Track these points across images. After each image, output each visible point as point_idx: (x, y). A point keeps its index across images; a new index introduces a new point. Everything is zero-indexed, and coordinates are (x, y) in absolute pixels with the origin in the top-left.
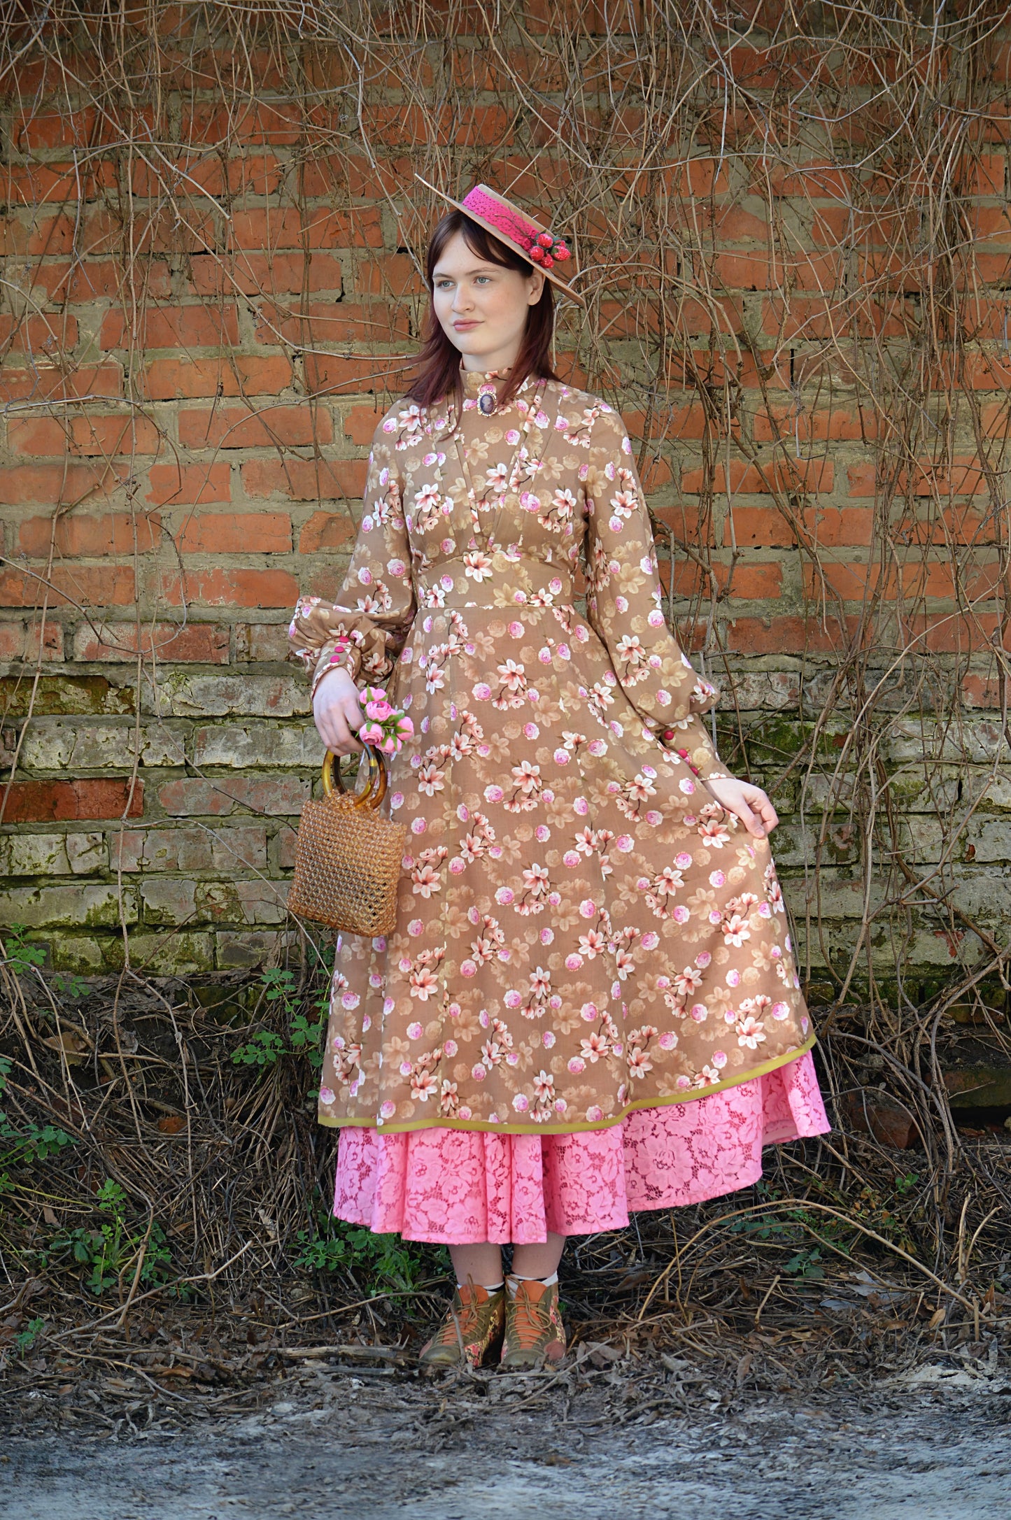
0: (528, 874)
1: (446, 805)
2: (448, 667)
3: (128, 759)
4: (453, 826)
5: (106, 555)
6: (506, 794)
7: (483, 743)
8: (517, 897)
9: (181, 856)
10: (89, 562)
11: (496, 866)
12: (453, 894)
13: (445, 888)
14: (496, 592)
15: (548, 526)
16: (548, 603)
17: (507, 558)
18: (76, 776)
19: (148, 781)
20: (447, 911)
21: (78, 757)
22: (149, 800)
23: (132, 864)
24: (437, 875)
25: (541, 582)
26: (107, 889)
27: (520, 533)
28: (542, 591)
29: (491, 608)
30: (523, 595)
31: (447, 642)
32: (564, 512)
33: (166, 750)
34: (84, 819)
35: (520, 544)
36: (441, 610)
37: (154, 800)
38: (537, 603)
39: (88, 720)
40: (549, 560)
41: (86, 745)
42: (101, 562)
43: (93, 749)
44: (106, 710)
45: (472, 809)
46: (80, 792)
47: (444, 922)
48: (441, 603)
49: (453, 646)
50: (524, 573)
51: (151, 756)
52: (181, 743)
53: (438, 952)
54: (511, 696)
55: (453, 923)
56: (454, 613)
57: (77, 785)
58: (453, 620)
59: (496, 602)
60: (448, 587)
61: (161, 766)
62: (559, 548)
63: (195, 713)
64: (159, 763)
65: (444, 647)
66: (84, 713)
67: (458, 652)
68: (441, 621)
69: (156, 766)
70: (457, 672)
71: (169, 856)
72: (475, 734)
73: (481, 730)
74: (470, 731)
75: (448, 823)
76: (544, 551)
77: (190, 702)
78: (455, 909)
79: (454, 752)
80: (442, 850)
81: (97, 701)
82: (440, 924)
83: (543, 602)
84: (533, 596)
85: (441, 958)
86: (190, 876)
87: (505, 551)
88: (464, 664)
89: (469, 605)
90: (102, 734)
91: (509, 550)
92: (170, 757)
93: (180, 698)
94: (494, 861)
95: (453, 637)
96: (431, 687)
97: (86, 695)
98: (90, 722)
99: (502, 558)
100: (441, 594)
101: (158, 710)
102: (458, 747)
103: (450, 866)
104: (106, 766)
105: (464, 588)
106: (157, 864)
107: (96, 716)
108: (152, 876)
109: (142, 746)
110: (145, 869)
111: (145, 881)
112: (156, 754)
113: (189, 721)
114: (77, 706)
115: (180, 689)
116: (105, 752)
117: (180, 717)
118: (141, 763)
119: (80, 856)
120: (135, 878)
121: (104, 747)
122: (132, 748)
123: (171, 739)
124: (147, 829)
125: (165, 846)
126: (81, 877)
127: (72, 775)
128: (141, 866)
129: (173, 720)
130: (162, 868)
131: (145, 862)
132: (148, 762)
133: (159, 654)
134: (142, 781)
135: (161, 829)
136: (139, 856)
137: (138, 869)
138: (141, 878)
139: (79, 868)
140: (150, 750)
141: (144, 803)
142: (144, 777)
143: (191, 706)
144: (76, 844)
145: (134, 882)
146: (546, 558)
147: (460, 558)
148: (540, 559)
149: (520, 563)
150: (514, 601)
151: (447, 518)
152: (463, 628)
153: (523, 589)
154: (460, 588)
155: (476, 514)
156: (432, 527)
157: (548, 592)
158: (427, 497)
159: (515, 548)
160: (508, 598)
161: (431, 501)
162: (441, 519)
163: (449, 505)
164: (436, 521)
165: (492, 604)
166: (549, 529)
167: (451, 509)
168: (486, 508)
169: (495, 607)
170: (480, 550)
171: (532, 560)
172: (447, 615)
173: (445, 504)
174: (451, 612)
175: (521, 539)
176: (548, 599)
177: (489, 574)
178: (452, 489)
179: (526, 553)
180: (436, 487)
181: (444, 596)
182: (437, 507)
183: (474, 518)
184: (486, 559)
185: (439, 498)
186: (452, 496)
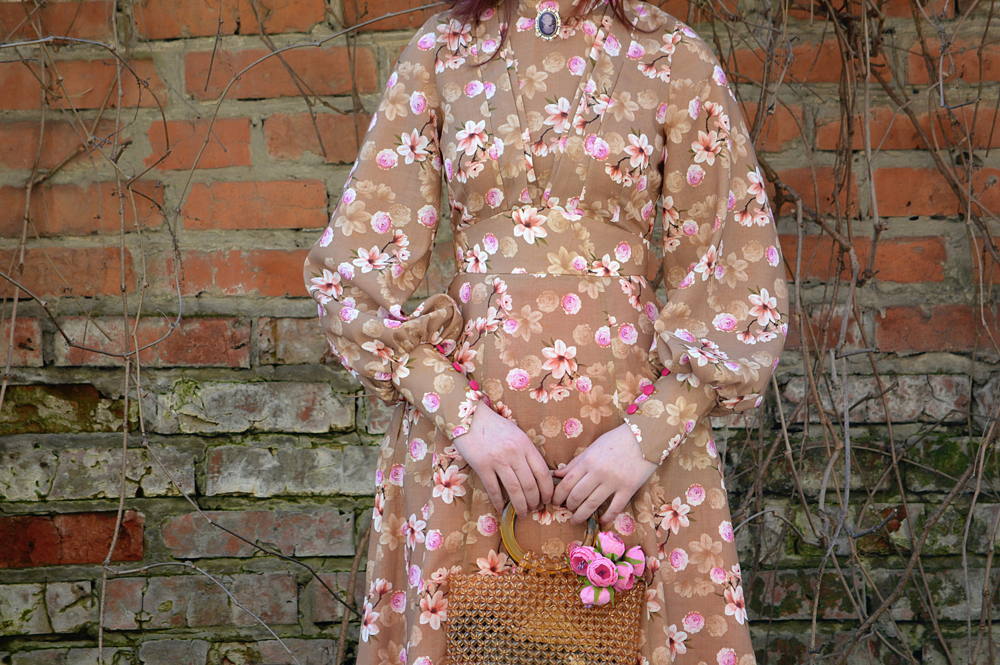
1: (466, 516)
2: (482, 347)
3: (123, 488)
4: (470, 541)
5: (95, 233)
9: (190, 609)
10: (74, 242)
14: (551, 257)
15: (617, 178)
16: (614, 273)
17: (566, 216)
18: (58, 510)
19: (149, 516)
21: (61, 486)
22: (150, 539)
23: (127, 620)
25: (605, 247)
26: (95, 652)
27: (583, 183)
28: (606, 258)
29: (543, 276)
30: (583, 262)
32: (638, 161)
33: (171, 476)
34: (67, 565)
35: (582, 198)
36: (482, 276)
37: (156, 539)
38: (600, 272)
39: (73, 439)
40: (616, 219)
41: (70, 471)
42: (89, 243)
43: (79, 476)
44: (96, 427)
46: (64, 530)
48: (483, 267)
49: (490, 322)
50: (586, 234)
51: (152, 483)
52: (189, 467)
54: (553, 385)
56: (497, 280)
57: (59, 522)
58: (496, 289)
59: (550, 269)
60: (492, 249)
61: (165, 496)
62: (629, 205)
63: (207, 429)
64: (163, 492)
65: (480, 322)
66: (68, 431)
67: (496, 328)
68: (482, 290)
69: (159, 496)
70: (491, 354)
71: (175, 609)
75: (465, 537)
76: (611, 207)
77: (202, 416)
81: (85, 416)
83: (607, 271)
84: (595, 263)
86: (202, 635)
87: (563, 206)
88: (501, 344)
89: (516, 271)
90: (91, 457)
91: (568, 206)
92: (177, 485)
93: (188, 410)
95: (493, 310)
97: (70, 408)
98: (75, 442)
99: (560, 216)
100: (483, 257)
101: (161, 424)
104: (95, 497)
105: (512, 251)
106: (161, 620)
107: (84, 434)
108: (154, 635)
109: (141, 471)
110: (145, 626)
111: (145, 642)
112: (159, 481)
113: (200, 439)
114: (59, 422)
115: (188, 399)
116: (94, 480)
117: (189, 435)
118: (140, 493)
119: (63, 610)
120: (132, 637)
121: (93, 473)
122: (128, 474)
123: (177, 462)
124: (148, 575)
125: (171, 597)
126: (64, 637)
127: (53, 509)
128: (141, 622)
129: (180, 439)
130: (166, 625)
131: (145, 618)
132: (149, 491)
133: (162, 356)
134: (141, 514)
135: (165, 575)
136: (138, 610)
137: (136, 626)
138: (140, 637)
139: (61, 626)
140: (152, 476)
141: (144, 543)
142: (143, 510)
143: (202, 421)
144: (57, 596)
145: (131, 643)
146: (612, 216)
147: (508, 213)
148: (605, 218)
149: (582, 222)
150: (572, 268)
151: (495, 163)
152: (506, 300)
153: (582, 254)
154: (506, 249)
155: (530, 160)
156: (476, 174)
157: (613, 258)
158: (472, 136)
159: (576, 202)
160: (565, 265)
161: (477, 141)
162: (488, 164)
163: (498, 147)
164: (481, 167)
165: (545, 271)
166: (619, 182)
167: (500, 152)
168: (543, 152)
169: (549, 275)
170: (533, 205)
171: (596, 218)
172: (488, 283)
173: (493, 147)
174: (493, 279)
175: (584, 191)
176: (614, 267)
177: (542, 234)
178: (503, 128)
179: (589, 210)
180: (482, 125)
181: (486, 258)
182: (484, 150)
183: (528, 165)
184: (539, 216)
185: (486, 138)
186: (502, 137)
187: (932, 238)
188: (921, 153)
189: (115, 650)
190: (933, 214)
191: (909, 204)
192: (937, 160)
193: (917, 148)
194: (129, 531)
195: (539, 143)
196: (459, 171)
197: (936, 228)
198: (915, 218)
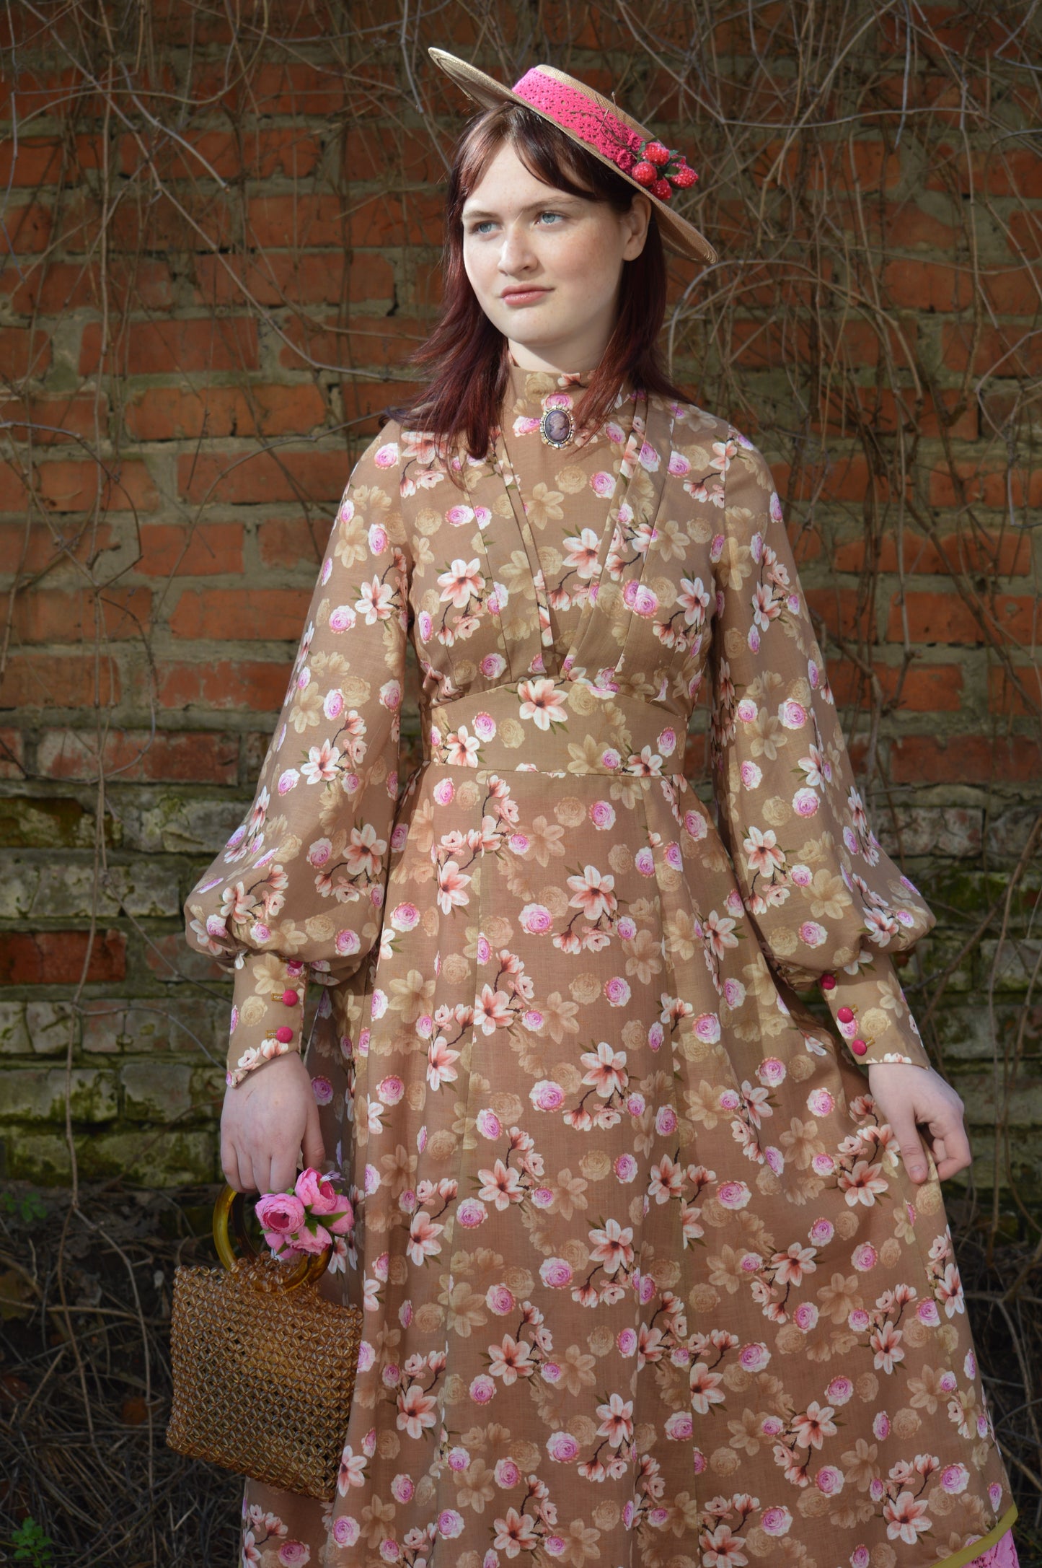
0: (599, 1237)
1: (458, 1109)
2: (479, 870)
3: (105, 907)
4: (468, 1144)
5: (79, 641)
6: (570, 1097)
7: (534, 1007)
8: (577, 1275)
9: (173, 1034)
10: (58, 650)
11: (542, 1221)
12: (462, 1260)
13: (448, 1249)
14: (574, 750)
15: (668, 641)
16: (655, 772)
17: (595, 693)
18: (39, 927)
19: (132, 936)
20: (452, 1291)
21: (42, 903)
22: (133, 960)
23: (109, 1042)
24: (437, 1228)
25: (644, 735)
26: (77, 1074)
27: (620, 650)
28: (646, 750)
29: (562, 775)
30: (615, 756)
31: (479, 828)
32: (694, 617)
33: (155, 895)
34: (48, 983)
35: (618, 668)
36: (469, 773)
37: (139, 960)
38: (637, 770)
39: (55, 856)
40: (662, 697)
41: (52, 888)
42: (74, 651)
43: (60, 894)
44: (79, 842)
45: (508, 1121)
46: (45, 948)
47: (447, 1308)
48: (472, 760)
49: (488, 837)
50: (620, 718)
51: (135, 903)
52: (173, 887)
53: (435, 1358)
54: (587, 930)
55: (461, 1311)
56: (494, 779)
57: (40, 939)
58: (492, 791)
59: (571, 767)
60: (486, 733)
61: (148, 917)
62: (679, 678)
63: (192, 848)
64: (145, 911)
65: (473, 836)
66: (50, 845)
67: (497, 846)
68: (471, 791)
69: (142, 916)
70: (494, 882)
71: (157, 1033)
72: (521, 991)
73: (531, 985)
74: (512, 985)
75: (460, 1138)
76: (657, 681)
77: (187, 835)
78: (464, 1286)
79: (479, 1019)
80: (447, 1185)
81: (67, 831)
82: (440, 1311)
83: (647, 769)
84: (631, 759)
85: (439, 1369)
86: (186, 1059)
87: (592, 679)
88: (506, 868)
89: (523, 767)
90: (73, 874)
91: (598, 679)
92: (160, 906)
93: (172, 828)
94: (540, 1212)
95: (490, 821)
96: (447, 902)
97: (52, 823)
98: (57, 858)
99: (586, 692)
100: (472, 744)
101: (146, 843)
102: (488, 1012)
103: (459, 1213)
104: (77, 915)
105: (516, 739)
106: (143, 1043)
107: (66, 850)
108: (137, 1058)
109: (124, 890)
110: (127, 1049)
111: (127, 1065)
112: (142, 900)
113: (185, 859)
114: (41, 837)
115: (172, 817)
116: (75, 898)
117: (173, 854)
118: (122, 913)
119: (44, 1029)
120: (114, 1059)
121: (75, 891)
122: (109, 892)
123: (159, 882)
124: (130, 997)
125: (152, 1020)
126: (45, 1057)
127: (34, 926)
128: (122, 1045)
129: (165, 857)
130: (148, 1048)
131: (127, 1041)
132: (133, 910)
133: (146, 771)
134: (124, 934)
135: (148, 997)
136: (120, 1030)
137: (118, 1049)
138: (122, 1060)
139: (42, 1046)
140: (135, 896)
141: (126, 963)
142: (126, 930)
143: (187, 840)
144: (38, 1015)
145: (113, 1065)
146: (657, 693)
147: (511, 686)
148: (648, 696)
149: (617, 701)
150: (601, 765)
151: (495, 619)
152: (509, 807)
153: (615, 746)
154: (507, 736)
155: (546, 614)
156: (469, 634)
157: (655, 751)
158: (462, 581)
159: (610, 675)
160: (591, 762)
161: (469, 588)
162: (485, 620)
163: (501, 596)
164: (475, 624)
165: (565, 769)
166: (670, 646)
167: (503, 604)
168: (563, 604)
169: (570, 775)
170: (548, 676)
171: (636, 696)
172: (482, 781)
173: (493, 596)
174: (488, 777)
175: (622, 660)
176: (655, 763)
177: (561, 717)
178: (507, 570)
179: (626, 686)
180: (476, 565)
181: (477, 746)
182: (480, 600)
183: (542, 621)
184: (557, 692)
185: (483, 583)
186: (506, 582)
187: (950, 666)
188: (940, 578)
189: (95, 1072)
190: (951, 640)
191: (927, 630)
192: (959, 585)
193: (937, 573)
194: (112, 951)
195: (558, 592)
196: (443, 630)
197: (952, 655)
198: (932, 645)
